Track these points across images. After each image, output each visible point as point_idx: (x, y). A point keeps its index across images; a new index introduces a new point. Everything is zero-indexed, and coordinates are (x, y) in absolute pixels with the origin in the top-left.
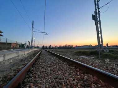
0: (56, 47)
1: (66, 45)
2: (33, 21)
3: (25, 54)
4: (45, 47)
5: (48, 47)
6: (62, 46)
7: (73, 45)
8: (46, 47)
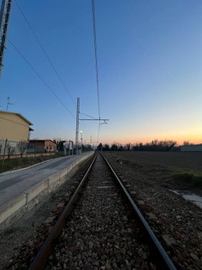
0: (128, 146)
1: (156, 141)
2: (78, 99)
3: (60, 180)
4: (104, 146)
5: (110, 146)
6: (144, 144)
7: (174, 141)
8: (107, 146)
